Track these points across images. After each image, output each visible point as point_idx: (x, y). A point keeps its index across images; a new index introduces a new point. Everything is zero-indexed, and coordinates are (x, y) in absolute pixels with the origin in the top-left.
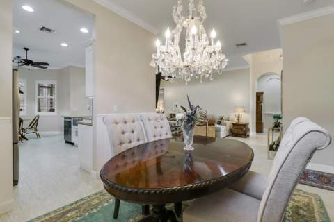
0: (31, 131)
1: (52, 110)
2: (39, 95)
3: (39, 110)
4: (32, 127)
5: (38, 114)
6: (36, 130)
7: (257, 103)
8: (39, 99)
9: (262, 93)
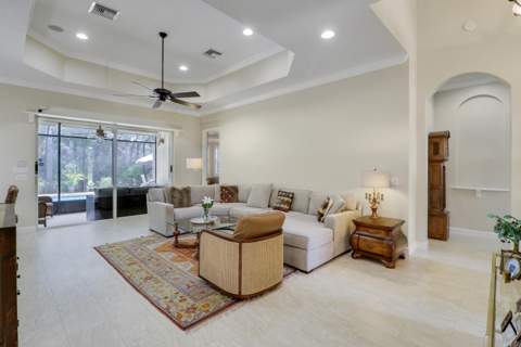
7: (431, 161)
9: (446, 136)
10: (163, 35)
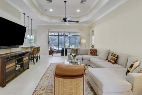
10: (65, 2)
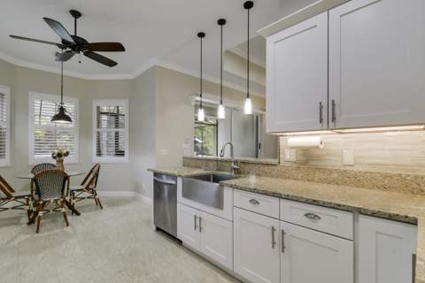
0: (86, 194)
1: (120, 153)
2: (98, 127)
3: (99, 153)
4: (87, 188)
5: (97, 160)
6: (94, 192)
8: (99, 133)
